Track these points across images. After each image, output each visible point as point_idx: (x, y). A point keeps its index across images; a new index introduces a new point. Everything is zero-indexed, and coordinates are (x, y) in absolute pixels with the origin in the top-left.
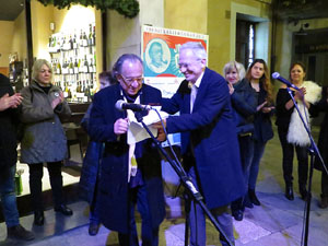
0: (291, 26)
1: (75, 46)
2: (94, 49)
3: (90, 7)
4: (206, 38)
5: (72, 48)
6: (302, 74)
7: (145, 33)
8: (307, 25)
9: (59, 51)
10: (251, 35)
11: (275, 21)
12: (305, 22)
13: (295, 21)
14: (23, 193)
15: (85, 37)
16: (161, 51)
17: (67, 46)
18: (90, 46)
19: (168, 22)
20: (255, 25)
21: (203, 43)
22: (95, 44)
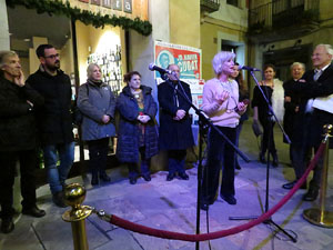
0: (261, 47)
1: (106, 62)
2: (120, 63)
3: (117, 27)
4: (200, 51)
5: (104, 64)
6: (273, 73)
7: (157, 46)
8: (273, 47)
11: (250, 44)
12: (271, 45)
13: (264, 44)
16: (168, 60)
18: (117, 61)
19: (173, 39)
20: (235, 48)
21: (198, 55)
22: (121, 59)
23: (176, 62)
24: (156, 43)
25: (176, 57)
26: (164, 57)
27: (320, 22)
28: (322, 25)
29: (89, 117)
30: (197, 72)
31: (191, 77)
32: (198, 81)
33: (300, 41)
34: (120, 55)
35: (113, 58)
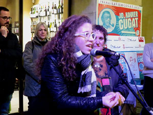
1: (48, 14)
2: (61, 16)
4: (141, 9)
7: (99, 4)
9: (37, 17)
14: (11, 112)
15: (55, 8)
16: (110, 17)
17: (43, 14)
18: (58, 14)
21: (139, 12)
22: (62, 12)
23: (118, 20)
24: (99, 2)
25: (117, 14)
26: (106, 15)
30: (137, 29)
31: (131, 35)
32: (137, 38)
34: (62, 8)
35: (55, 11)
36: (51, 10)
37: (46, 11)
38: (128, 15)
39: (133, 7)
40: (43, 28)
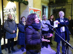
0: (52, 8)
5: (9, 11)
8: (55, 8)
9: (6, 12)
10: (45, 10)
12: (55, 7)
13: (53, 7)
15: (13, 9)
20: (45, 8)
22: (16, 11)
24: (29, 8)
27: (68, 3)
28: (68, 4)
29: (8, 32)
30: (40, 16)
33: (62, 7)
34: (16, 9)
35: (13, 10)
36: (11, 10)
37: (9, 10)
38: (38, 12)
39: (39, 9)
40: (11, 15)
